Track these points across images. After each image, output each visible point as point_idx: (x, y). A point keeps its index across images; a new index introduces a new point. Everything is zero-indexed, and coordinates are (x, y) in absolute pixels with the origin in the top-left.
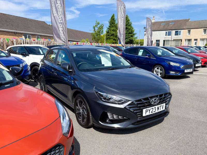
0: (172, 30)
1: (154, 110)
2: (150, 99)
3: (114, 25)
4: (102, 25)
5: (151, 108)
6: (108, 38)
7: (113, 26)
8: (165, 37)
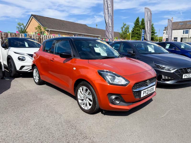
0: (190, 29)
1: (189, 76)
2: (187, 69)
3: (138, 25)
4: (128, 26)
5: (188, 74)
6: (133, 36)
7: (137, 27)
8: (182, 35)
